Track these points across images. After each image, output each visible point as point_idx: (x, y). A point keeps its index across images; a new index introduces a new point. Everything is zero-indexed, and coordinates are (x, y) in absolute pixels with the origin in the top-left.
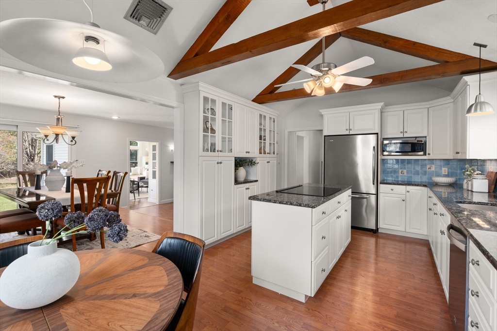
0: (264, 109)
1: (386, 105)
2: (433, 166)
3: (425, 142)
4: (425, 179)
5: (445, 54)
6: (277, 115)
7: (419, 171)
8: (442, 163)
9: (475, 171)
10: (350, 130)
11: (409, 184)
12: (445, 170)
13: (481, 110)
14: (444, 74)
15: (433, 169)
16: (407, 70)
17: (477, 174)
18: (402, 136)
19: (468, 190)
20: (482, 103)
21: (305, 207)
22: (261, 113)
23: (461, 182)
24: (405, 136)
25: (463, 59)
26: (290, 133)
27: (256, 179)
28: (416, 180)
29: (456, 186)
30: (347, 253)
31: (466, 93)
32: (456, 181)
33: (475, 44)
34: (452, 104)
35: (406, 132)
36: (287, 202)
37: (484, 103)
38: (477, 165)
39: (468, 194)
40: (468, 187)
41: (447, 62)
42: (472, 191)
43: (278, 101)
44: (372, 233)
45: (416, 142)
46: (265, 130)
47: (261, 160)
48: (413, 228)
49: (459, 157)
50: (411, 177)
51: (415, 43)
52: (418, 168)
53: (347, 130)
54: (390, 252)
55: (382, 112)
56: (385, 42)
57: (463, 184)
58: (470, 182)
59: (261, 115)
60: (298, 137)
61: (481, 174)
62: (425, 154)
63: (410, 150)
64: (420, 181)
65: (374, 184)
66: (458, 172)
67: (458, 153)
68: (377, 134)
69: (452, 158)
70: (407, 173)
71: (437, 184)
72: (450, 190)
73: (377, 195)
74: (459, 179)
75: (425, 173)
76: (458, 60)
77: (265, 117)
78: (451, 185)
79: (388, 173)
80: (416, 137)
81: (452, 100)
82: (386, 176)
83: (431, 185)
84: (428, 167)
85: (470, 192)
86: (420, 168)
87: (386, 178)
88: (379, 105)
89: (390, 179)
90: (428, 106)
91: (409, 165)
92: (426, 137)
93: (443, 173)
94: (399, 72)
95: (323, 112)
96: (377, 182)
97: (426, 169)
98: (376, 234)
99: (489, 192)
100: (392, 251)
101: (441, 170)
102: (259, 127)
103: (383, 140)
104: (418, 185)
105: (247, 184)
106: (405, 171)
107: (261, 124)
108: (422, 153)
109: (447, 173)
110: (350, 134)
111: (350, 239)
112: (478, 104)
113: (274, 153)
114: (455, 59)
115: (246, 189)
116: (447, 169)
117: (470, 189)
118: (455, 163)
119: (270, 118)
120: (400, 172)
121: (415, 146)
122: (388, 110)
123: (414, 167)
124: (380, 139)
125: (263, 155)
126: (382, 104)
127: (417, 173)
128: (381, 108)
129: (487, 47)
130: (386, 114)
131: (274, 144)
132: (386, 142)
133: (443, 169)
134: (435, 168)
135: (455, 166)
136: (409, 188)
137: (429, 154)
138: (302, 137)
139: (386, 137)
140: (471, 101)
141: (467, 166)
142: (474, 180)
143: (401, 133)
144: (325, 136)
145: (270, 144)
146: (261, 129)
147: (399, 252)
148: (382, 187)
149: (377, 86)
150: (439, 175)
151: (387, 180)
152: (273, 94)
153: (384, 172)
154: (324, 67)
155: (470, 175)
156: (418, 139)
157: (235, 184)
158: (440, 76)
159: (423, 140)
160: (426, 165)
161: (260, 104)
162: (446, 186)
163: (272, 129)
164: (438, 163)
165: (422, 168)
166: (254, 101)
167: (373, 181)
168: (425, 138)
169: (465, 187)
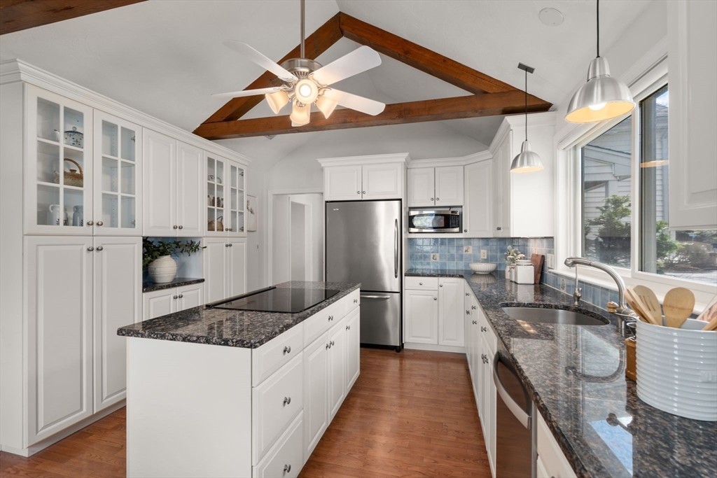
0: (216, 149)
1: (412, 158)
2: (471, 247)
3: (461, 214)
4: (461, 266)
5: (483, 81)
6: (246, 163)
7: (454, 255)
8: (481, 243)
9: (518, 254)
10: (363, 192)
11: (443, 274)
12: (484, 253)
13: (528, 163)
14: (482, 112)
15: (470, 251)
16: (435, 100)
17: (521, 259)
18: (433, 205)
19: (511, 281)
20: (529, 154)
21: (236, 346)
22: (212, 156)
23: (502, 269)
24: (436, 205)
25: (505, 91)
26: (277, 196)
27: (200, 278)
28: (451, 268)
29: (497, 275)
30: (352, 399)
31: (509, 142)
32: (497, 267)
33: (521, 66)
34: (491, 160)
35: (438, 199)
36: (198, 337)
37: (532, 153)
38: (519, 246)
39: (511, 286)
40: (511, 276)
41: (486, 93)
42: (516, 283)
43: (242, 136)
44: (394, 352)
45: (450, 213)
46: (220, 188)
47: (211, 242)
48: (447, 339)
49: (501, 234)
50: (445, 264)
51: (445, 60)
52: (453, 251)
53: (358, 193)
54: (416, 384)
55: (407, 169)
56: (407, 52)
57: (504, 272)
58: (513, 270)
59: (211, 162)
60: (294, 205)
61: (524, 258)
62: (461, 231)
63: (443, 226)
64: (455, 268)
65: (396, 277)
66: (499, 254)
67: (499, 229)
68: (400, 200)
69: (492, 236)
70: (440, 258)
71: (474, 274)
72: (491, 281)
73: (401, 293)
74: (500, 264)
75: (461, 258)
76: (499, 91)
77: (220, 164)
78: (491, 274)
79: (416, 259)
80: (450, 207)
81: (491, 156)
82: (414, 263)
83: (468, 275)
84: (465, 248)
85: (513, 284)
86: (455, 251)
87: (414, 267)
88: (402, 157)
89: (419, 267)
90: (464, 164)
91: (443, 247)
92: (461, 207)
93: (482, 257)
94: (426, 102)
95: (324, 162)
96: (400, 273)
97: (462, 251)
98: (400, 353)
99: (535, 284)
100: (420, 381)
101: (480, 252)
102: (206, 181)
103: (410, 210)
104: (453, 276)
105: (178, 288)
106: (437, 255)
107: (211, 177)
108: (457, 230)
109: (486, 258)
110: (363, 199)
111: (358, 373)
112: (523, 156)
113: (242, 229)
114: (496, 90)
115: (175, 298)
116: (486, 251)
117: (513, 280)
118: (495, 244)
119: (233, 168)
120: (432, 256)
121: (449, 220)
122: (414, 166)
123: (449, 249)
124: (405, 208)
125: (216, 233)
126: (406, 155)
127: (452, 258)
128: (404, 160)
129: (535, 71)
130: (412, 171)
131: (241, 214)
132: (412, 213)
133: (482, 251)
134: (473, 250)
135: (494, 247)
136: (443, 280)
137: (466, 231)
138: (302, 206)
139: (413, 205)
140: (515, 151)
141: (509, 247)
142: (518, 267)
143: (432, 199)
144: (327, 202)
145: (234, 213)
146: (211, 187)
147: (428, 382)
148: (408, 281)
149: (396, 121)
150: (477, 261)
151: (416, 269)
152: (232, 123)
153: (411, 257)
154: (302, 66)
155: (513, 260)
156: (452, 209)
157: (143, 291)
158: (477, 114)
159: (458, 211)
160: (462, 246)
161: (210, 139)
162: (485, 275)
163: (237, 188)
164: (476, 243)
165: (458, 250)
166: (197, 132)
167: (396, 273)
168: (460, 209)
169: (507, 276)
